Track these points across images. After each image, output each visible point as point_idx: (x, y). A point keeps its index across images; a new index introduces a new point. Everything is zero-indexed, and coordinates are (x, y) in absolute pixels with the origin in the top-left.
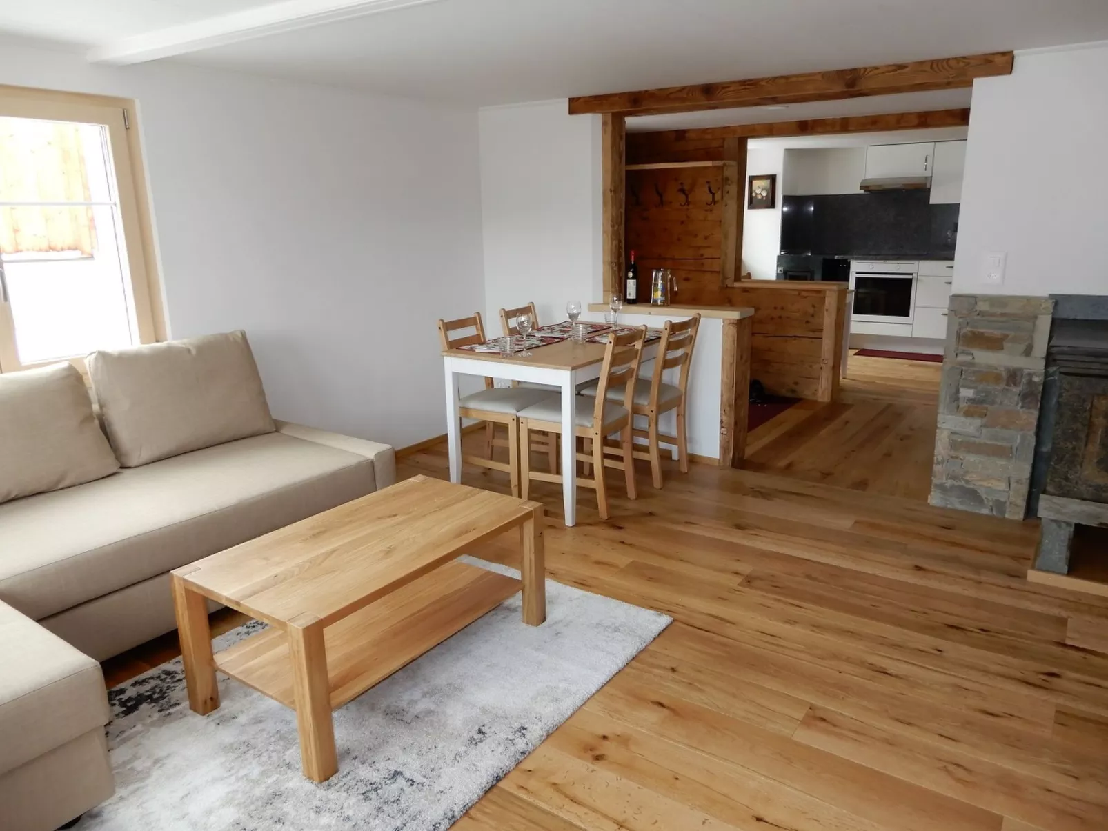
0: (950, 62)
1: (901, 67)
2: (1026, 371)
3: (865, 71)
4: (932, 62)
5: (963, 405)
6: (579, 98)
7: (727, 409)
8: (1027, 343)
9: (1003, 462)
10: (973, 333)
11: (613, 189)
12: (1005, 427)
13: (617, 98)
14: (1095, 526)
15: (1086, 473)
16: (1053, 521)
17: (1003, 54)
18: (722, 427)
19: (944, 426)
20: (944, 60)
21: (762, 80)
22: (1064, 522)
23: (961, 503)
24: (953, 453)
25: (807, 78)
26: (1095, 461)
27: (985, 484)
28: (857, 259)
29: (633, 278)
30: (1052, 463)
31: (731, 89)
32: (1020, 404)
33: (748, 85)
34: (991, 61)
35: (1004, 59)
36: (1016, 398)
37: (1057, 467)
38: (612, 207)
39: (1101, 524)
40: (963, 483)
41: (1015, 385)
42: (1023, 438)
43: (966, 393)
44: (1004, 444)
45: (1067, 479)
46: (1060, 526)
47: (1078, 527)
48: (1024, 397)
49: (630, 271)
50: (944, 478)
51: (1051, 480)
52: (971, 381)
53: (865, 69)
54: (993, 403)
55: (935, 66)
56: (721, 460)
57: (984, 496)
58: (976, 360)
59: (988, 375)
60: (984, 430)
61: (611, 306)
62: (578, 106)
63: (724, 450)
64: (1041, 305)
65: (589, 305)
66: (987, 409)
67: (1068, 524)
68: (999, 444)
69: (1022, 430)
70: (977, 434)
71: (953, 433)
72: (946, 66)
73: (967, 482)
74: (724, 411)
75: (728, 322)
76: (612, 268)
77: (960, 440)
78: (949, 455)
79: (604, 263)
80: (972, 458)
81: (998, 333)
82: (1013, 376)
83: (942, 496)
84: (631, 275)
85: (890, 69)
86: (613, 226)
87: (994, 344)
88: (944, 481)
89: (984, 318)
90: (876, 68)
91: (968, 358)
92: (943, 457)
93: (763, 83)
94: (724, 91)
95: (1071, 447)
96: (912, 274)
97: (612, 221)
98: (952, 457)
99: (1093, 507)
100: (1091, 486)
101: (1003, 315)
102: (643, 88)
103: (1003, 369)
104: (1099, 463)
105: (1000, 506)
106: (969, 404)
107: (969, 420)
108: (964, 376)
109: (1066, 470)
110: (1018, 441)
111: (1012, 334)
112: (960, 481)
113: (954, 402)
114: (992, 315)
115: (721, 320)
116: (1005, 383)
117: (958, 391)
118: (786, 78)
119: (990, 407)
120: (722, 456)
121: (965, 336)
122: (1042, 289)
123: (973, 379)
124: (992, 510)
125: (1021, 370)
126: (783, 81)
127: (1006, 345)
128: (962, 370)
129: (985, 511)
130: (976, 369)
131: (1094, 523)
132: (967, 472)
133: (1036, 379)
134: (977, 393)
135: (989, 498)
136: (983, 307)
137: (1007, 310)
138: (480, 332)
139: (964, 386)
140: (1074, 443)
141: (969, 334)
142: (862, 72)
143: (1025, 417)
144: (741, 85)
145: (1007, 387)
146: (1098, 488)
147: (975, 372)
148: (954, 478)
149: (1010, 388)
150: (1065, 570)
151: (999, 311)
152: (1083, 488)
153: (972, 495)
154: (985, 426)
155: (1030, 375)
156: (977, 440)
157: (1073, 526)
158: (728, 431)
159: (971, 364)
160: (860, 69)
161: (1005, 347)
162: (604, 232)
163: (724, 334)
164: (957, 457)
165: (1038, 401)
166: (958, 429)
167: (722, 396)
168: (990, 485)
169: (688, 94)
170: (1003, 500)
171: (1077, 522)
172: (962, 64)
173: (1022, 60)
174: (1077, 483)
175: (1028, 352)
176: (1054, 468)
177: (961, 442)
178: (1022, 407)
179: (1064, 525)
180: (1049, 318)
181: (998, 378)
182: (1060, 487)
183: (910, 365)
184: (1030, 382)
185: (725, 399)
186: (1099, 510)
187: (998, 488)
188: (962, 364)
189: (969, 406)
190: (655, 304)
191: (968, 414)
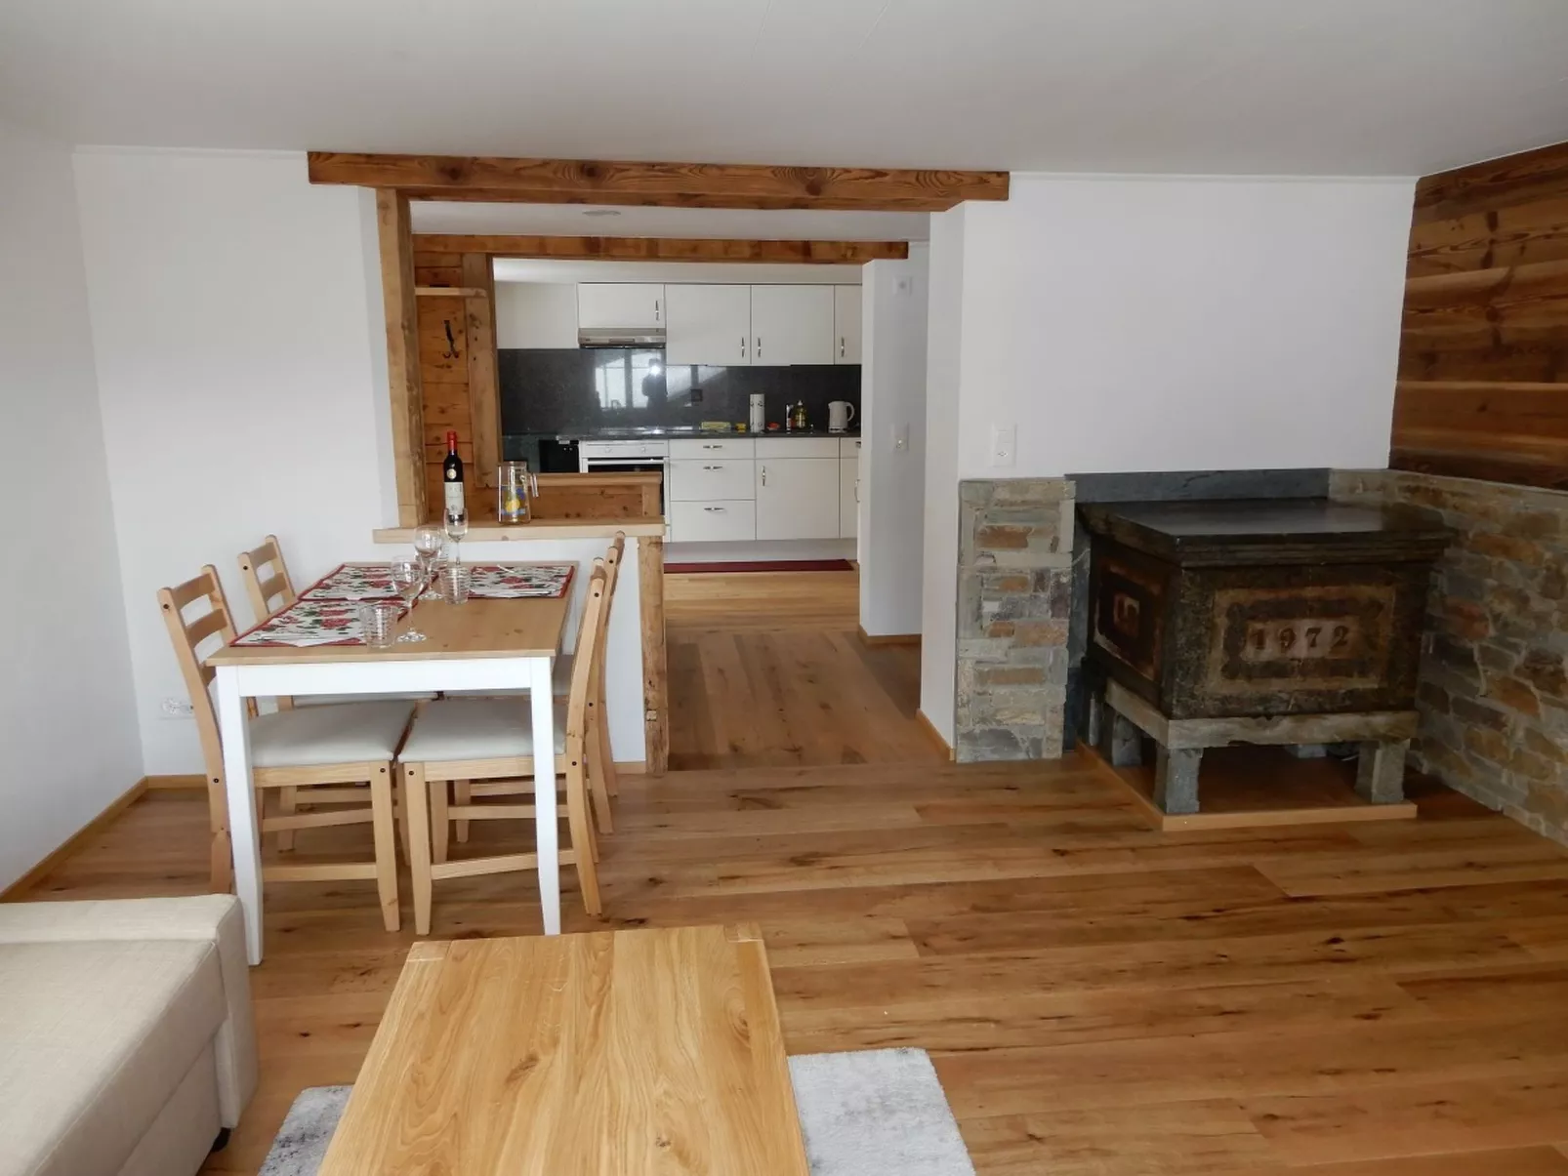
0: (939, 175)
1: (879, 174)
2: (1053, 571)
3: (833, 172)
4: (918, 172)
5: (987, 623)
6: (332, 155)
7: (655, 680)
8: (1052, 537)
9: (1034, 689)
10: (992, 528)
11: (406, 324)
12: (1036, 644)
13: (415, 164)
14: (1226, 745)
15: (1212, 684)
16: (1183, 750)
17: (999, 174)
18: (647, 709)
19: (966, 655)
20: (931, 172)
21: (682, 166)
22: (1194, 749)
23: (993, 752)
24: (979, 689)
25: (756, 172)
26: (1220, 668)
27: (1018, 720)
28: (587, 439)
29: (456, 480)
30: (1178, 680)
31: (632, 173)
32: (1050, 613)
33: (659, 171)
34: (986, 181)
35: (999, 181)
36: (1046, 606)
37: (1183, 683)
38: (407, 355)
39: (1232, 742)
40: (994, 726)
41: (1043, 589)
42: (1056, 654)
43: (991, 607)
44: (1038, 666)
45: (1193, 696)
46: (1190, 756)
47: (1209, 752)
48: (1054, 603)
49: (449, 468)
50: (971, 723)
51: (1178, 701)
52: (995, 590)
53: (833, 170)
54: (1021, 615)
55: (921, 178)
56: (650, 761)
57: (1018, 736)
58: (999, 564)
59: (1011, 582)
60: (1013, 653)
61: (447, 531)
62: (325, 167)
63: (654, 744)
64: (1063, 488)
65: (375, 531)
66: (1012, 624)
67: (1196, 750)
68: (1031, 666)
69: (1054, 644)
70: (1004, 659)
71: (979, 662)
72: (934, 180)
73: (999, 722)
74: (649, 683)
75: (648, 541)
76: (415, 465)
77: (986, 670)
78: (974, 691)
79: (397, 456)
80: (1002, 690)
81: (1019, 526)
82: (1041, 578)
83: (970, 747)
84: (452, 474)
85: (867, 174)
86: (410, 389)
87: (1016, 540)
88: (971, 727)
89: (1004, 508)
90: (847, 171)
91: (989, 562)
92: (968, 696)
93: (684, 171)
94: (618, 175)
95: (1195, 656)
96: (661, 458)
97: (408, 380)
98: (979, 694)
99: (1223, 724)
100: (1216, 700)
101: (1024, 502)
102: (468, 153)
103: (1029, 571)
104: (1223, 670)
105: (1036, 744)
106: (994, 620)
107: (995, 642)
108: (986, 586)
109: (1191, 685)
110: (1051, 660)
111: (1034, 526)
112: (991, 723)
113: (977, 620)
114: (1012, 504)
115: (635, 539)
116: (1032, 588)
117: (980, 607)
118: (721, 168)
119: (1015, 621)
120: (650, 755)
121: (983, 533)
122: (1055, 467)
123: (997, 588)
124: (1027, 752)
125: (1048, 570)
126: (715, 172)
127: (1031, 540)
128: (982, 579)
129: (1021, 756)
130: (999, 575)
131: (1225, 744)
132: (997, 710)
133: (1064, 580)
134: (1002, 606)
135: (1025, 738)
136: (1002, 494)
137: (1029, 497)
138: (221, 606)
139: (985, 599)
140: (1199, 651)
141: (988, 530)
142: (829, 173)
143: (1056, 628)
144: (648, 170)
145: (1034, 594)
146: (1225, 700)
147: (997, 579)
148: (983, 720)
149: (1038, 594)
150: (1196, 805)
151: (1019, 498)
152: (1209, 703)
153: (1006, 738)
154: (1013, 647)
155: (1057, 575)
156: (1006, 667)
157: (1202, 751)
158: (658, 714)
159: (994, 569)
160: (826, 169)
161: (1030, 544)
162: (393, 400)
163: (641, 562)
164: (984, 693)
165: (1068, 607)
166: (983, 656)
167: (644, 659)
168: (1024, 721)
169: (555, 173)
170: (1039, 737)
171: (1207, 746)
172: (953, 180)
173: (1020, 184)
174: (1203, 699)
175: (1054, 546)
176: (1181, 686)
177: (988, 672)
178: (1052, 616)
179: (1193, 752)
180: (1072, 502)
181: (1023, 583)
182: (1186, 707)
183: (691, 580)
184: (1059, 585)
185: (650, 665)
186: (1229, 726)
187: (1033, 723)
188: (982, 570)
189: (995, 624)
190: (506, 522)
191: (994, 634)
